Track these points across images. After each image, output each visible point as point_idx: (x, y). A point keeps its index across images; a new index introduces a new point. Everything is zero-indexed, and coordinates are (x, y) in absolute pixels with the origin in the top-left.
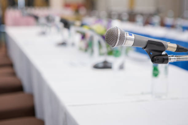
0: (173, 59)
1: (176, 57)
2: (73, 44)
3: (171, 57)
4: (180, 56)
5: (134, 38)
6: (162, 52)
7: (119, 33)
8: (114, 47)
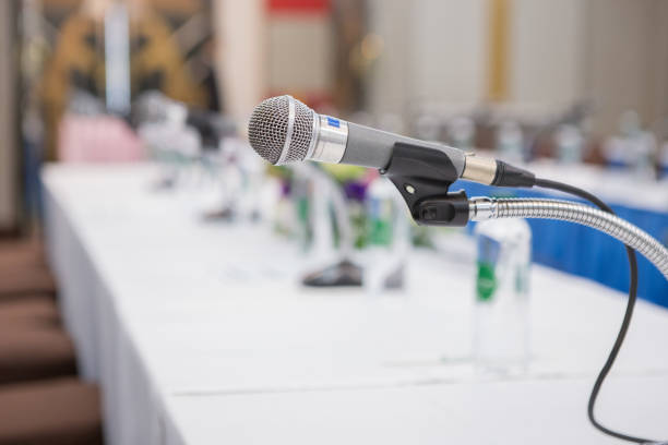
0: (487, 210)
1: (496, 204)
2: (255, 216)
3: (479, 205)
4: (512, 202)
5: (346, 134)
6: (447, 184)
7: (292, 117)
8: (277, 164)
